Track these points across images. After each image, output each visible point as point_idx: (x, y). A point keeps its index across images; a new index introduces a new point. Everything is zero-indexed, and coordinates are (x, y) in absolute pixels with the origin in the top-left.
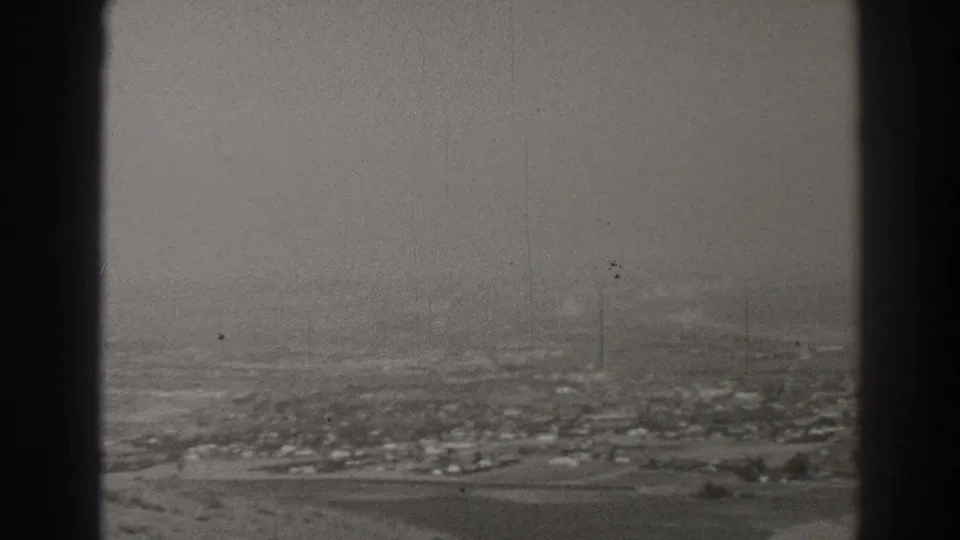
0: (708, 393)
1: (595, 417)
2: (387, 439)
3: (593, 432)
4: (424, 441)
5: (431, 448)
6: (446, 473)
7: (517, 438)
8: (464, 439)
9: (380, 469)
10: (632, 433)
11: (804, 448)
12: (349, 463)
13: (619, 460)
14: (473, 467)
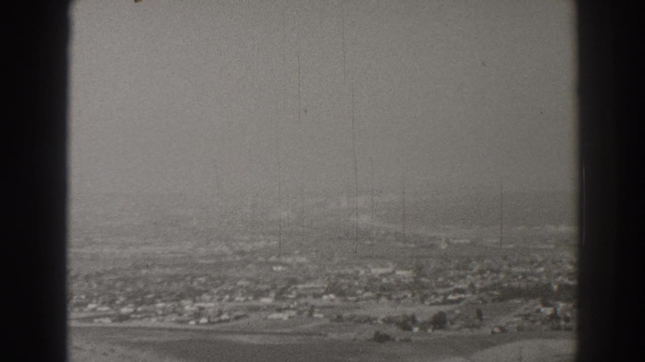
0: (377, 271)
1: (300, 286)
2: (158, 300)
3: (299, 296)
4: (183, 302)
5: (188, 306)
7: (247, 300)
8: (211, 301)
9: (154, 320)
10: (325, 297)
11: (443, 308)
12: (133, 316)
13: (316, 315)
14: (216, 319)
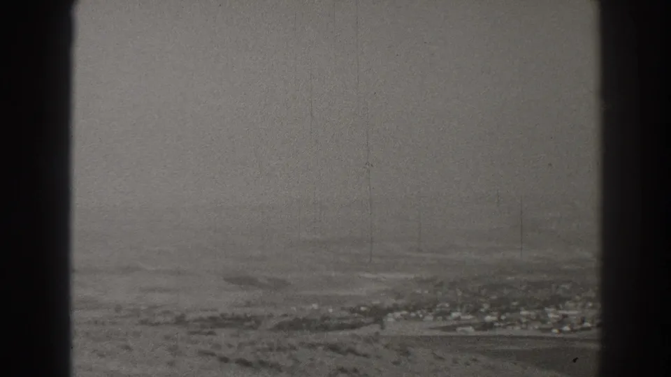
2: (522, 308)
4: (547, 309)
5: (552, 314)
6: (561, 331)
8: (574, 308)
9: (517, 328)
12: (497, 324)
14: (579, 327)
